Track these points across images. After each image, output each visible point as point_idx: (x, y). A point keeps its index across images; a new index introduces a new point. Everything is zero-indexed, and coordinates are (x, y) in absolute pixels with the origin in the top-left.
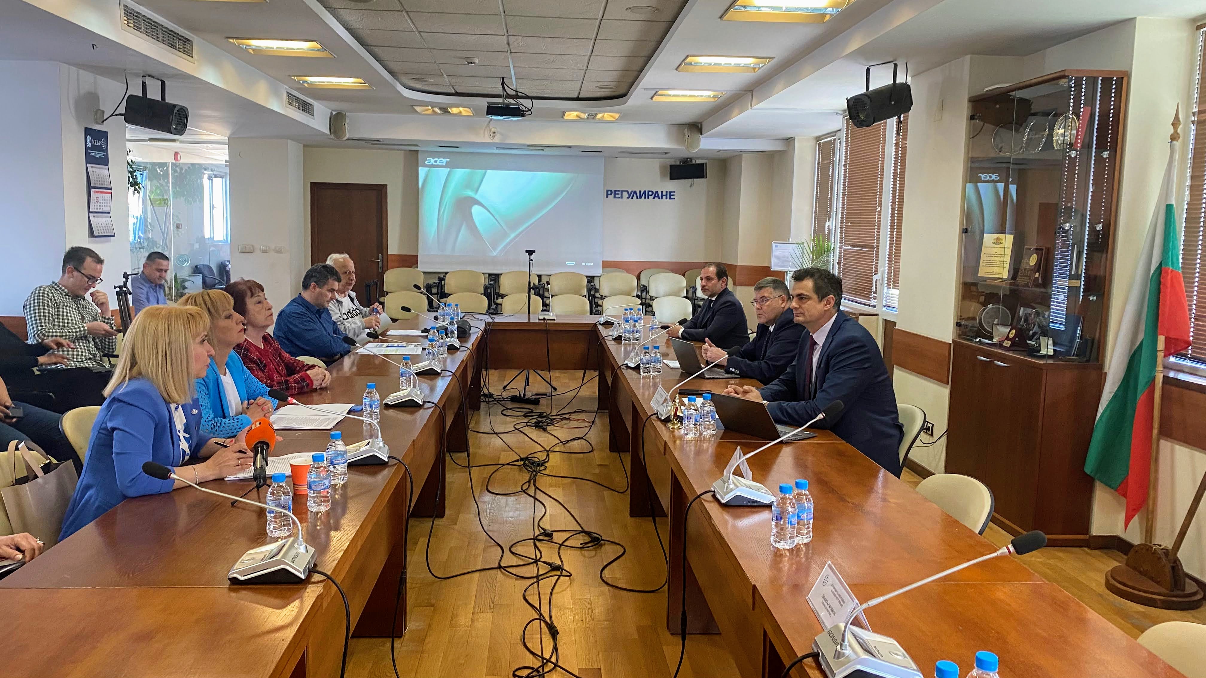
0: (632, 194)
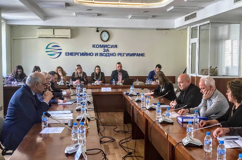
0: (128, 55)
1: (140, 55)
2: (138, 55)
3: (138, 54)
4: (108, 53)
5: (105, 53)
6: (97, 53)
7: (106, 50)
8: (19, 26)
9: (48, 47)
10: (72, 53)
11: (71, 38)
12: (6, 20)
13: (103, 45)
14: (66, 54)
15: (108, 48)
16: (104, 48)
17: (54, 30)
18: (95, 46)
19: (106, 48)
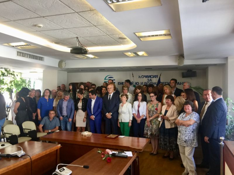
1: (181, 83)
2: (179, 84)
3: (178, 82)
4: (152, 82)
5: (149, 82)
6: (143, 83)
7: (149, 80)
9: (106, 79)
10: (123, 82)
13: (147, 76)
14: (118, 83)
15: (151, 78)
16: (148, 78)
18: (141, 77)
19: (149, 78)
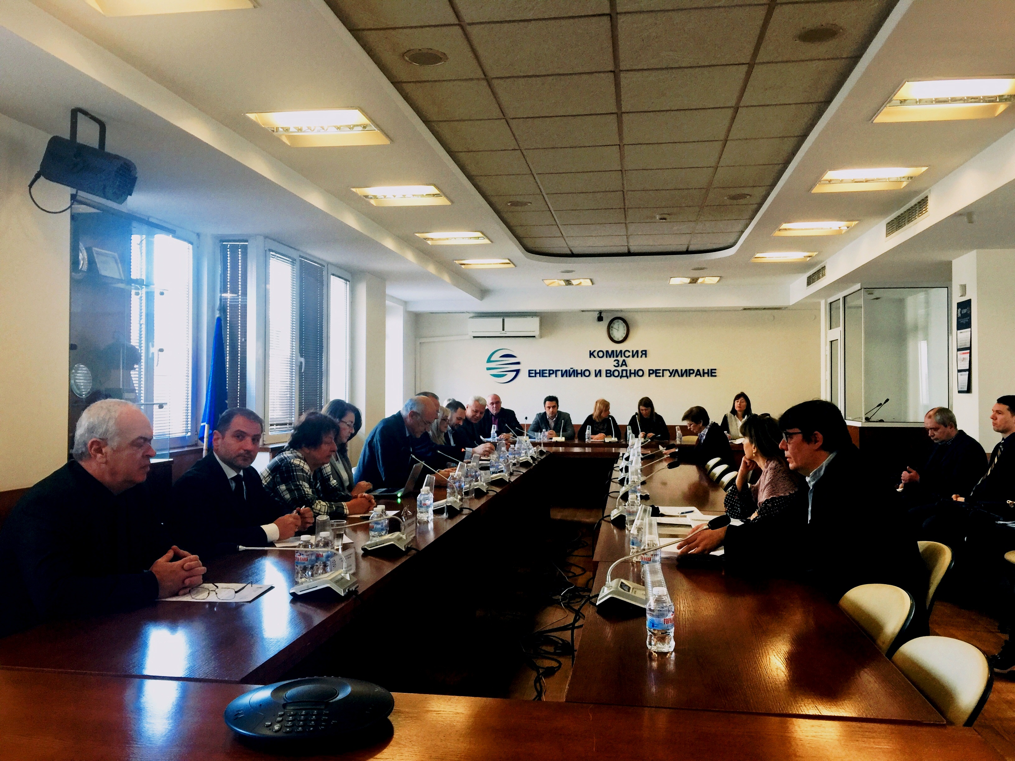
8: (431, 314)
11: (541, 336)
12: (405, 303)
17: (503, 320)
